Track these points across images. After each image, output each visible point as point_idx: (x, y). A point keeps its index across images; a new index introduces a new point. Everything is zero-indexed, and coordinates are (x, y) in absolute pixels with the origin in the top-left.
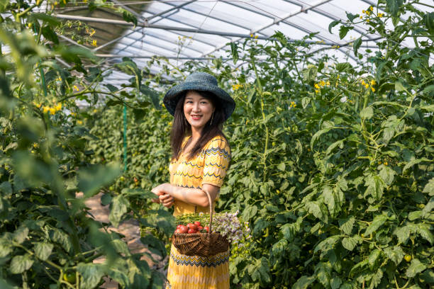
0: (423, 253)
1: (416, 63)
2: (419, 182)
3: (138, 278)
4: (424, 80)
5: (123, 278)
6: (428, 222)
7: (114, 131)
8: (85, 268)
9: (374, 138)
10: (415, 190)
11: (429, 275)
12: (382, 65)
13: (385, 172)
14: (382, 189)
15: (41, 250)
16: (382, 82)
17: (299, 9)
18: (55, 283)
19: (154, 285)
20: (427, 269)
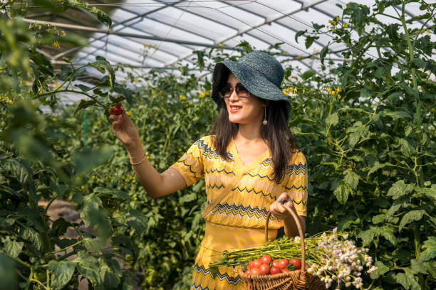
0: (386, 256)
1: (380, 71)
2: (382, 188)
3: (109, 277)
4: (388, 88)
5: (94, 275)
6: (391, 225)
7: (74, 140)
8: (56, 266)
9: (339, 144)
10: (378, 195)
11: (391, 277)
12: (348, 73)
13: (351, 177)
14: (347, 193)
15: (11, 248)
16: (347, 90)
17: (263, 21)
18: (26, 281)
19: (125, 284)
20: (390, 271)
